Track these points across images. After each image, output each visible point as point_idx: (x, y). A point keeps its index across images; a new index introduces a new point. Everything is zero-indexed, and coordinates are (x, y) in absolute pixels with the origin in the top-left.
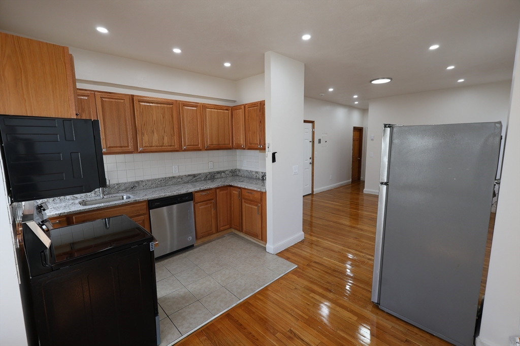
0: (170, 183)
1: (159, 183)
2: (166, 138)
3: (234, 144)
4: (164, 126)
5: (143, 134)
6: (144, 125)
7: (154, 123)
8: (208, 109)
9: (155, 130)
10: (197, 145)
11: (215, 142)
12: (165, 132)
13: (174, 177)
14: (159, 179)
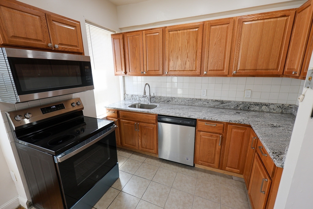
0: (196, 104)
1: (187, 102)
2: (188, 63)
3: (286, 70)
4: (188, 51)
5: (169, 61)
6: (171, 52)
7: (179, 50)
8: (245, 23)
9: (179, 57)
10: (221, 70)
11: (248, 67)
12: (187, 57)
13: (200, 100)
14: (187, 98)
